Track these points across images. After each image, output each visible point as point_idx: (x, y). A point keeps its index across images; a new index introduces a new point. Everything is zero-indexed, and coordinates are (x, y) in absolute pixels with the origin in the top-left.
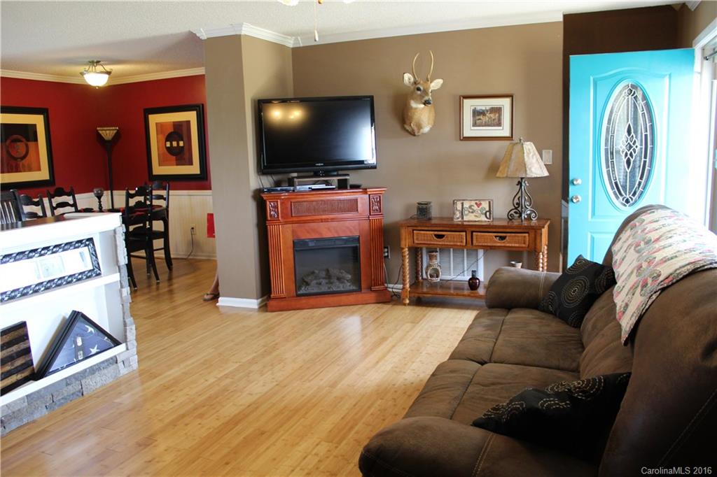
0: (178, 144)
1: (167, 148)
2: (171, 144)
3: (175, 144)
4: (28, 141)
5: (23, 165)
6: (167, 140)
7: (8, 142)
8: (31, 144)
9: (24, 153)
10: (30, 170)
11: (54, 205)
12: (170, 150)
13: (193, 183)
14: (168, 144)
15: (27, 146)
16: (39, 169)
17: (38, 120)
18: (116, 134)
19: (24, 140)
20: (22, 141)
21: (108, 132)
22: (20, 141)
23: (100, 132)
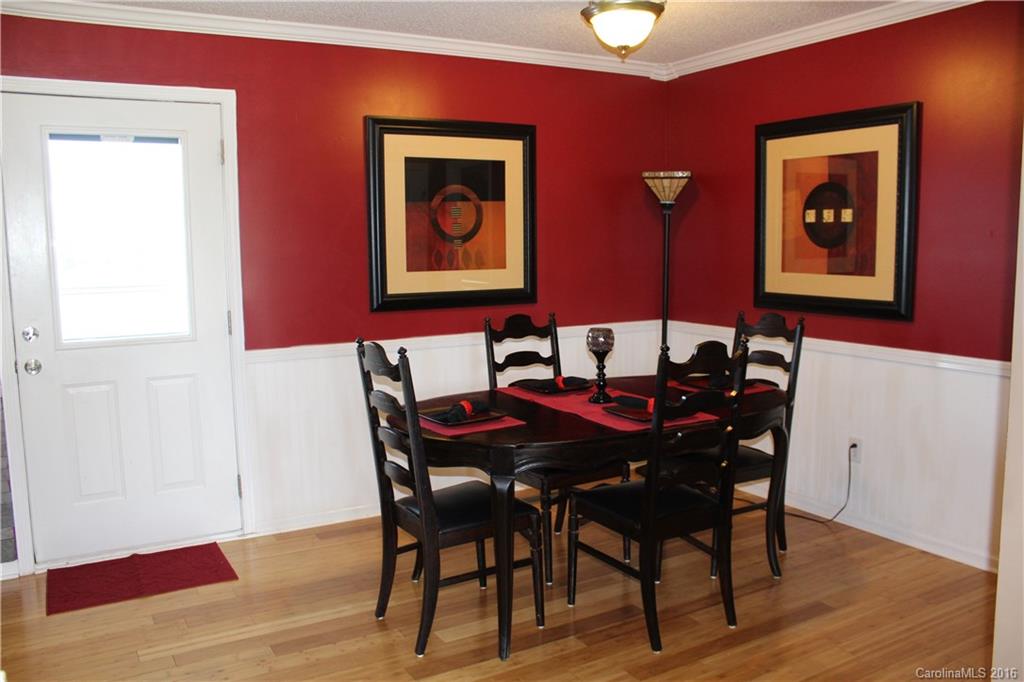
0: (838, 216)
1: (808, 227)
2: (819, 216)
3: (828, 216)
4: (484, 198)
5: (466, 254)
6: (809, 204)
7: (436, 201)
8: (488, 207)
9: (472, 226)
10: (480, 264)
11: (500, 359)
12: (814, 231)
13: (872, 324)
14: (811, 217)
15: (479, 211)
16: (501, 264)
17: (509, 153)
18: (684, 188)
19: (473, 196)
20: (468, 200)
21: (666, 182)
22: (465, 198)
23: (650, 183)
